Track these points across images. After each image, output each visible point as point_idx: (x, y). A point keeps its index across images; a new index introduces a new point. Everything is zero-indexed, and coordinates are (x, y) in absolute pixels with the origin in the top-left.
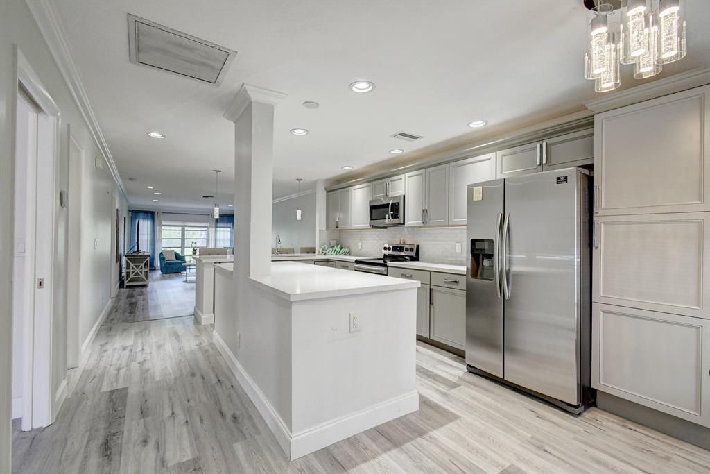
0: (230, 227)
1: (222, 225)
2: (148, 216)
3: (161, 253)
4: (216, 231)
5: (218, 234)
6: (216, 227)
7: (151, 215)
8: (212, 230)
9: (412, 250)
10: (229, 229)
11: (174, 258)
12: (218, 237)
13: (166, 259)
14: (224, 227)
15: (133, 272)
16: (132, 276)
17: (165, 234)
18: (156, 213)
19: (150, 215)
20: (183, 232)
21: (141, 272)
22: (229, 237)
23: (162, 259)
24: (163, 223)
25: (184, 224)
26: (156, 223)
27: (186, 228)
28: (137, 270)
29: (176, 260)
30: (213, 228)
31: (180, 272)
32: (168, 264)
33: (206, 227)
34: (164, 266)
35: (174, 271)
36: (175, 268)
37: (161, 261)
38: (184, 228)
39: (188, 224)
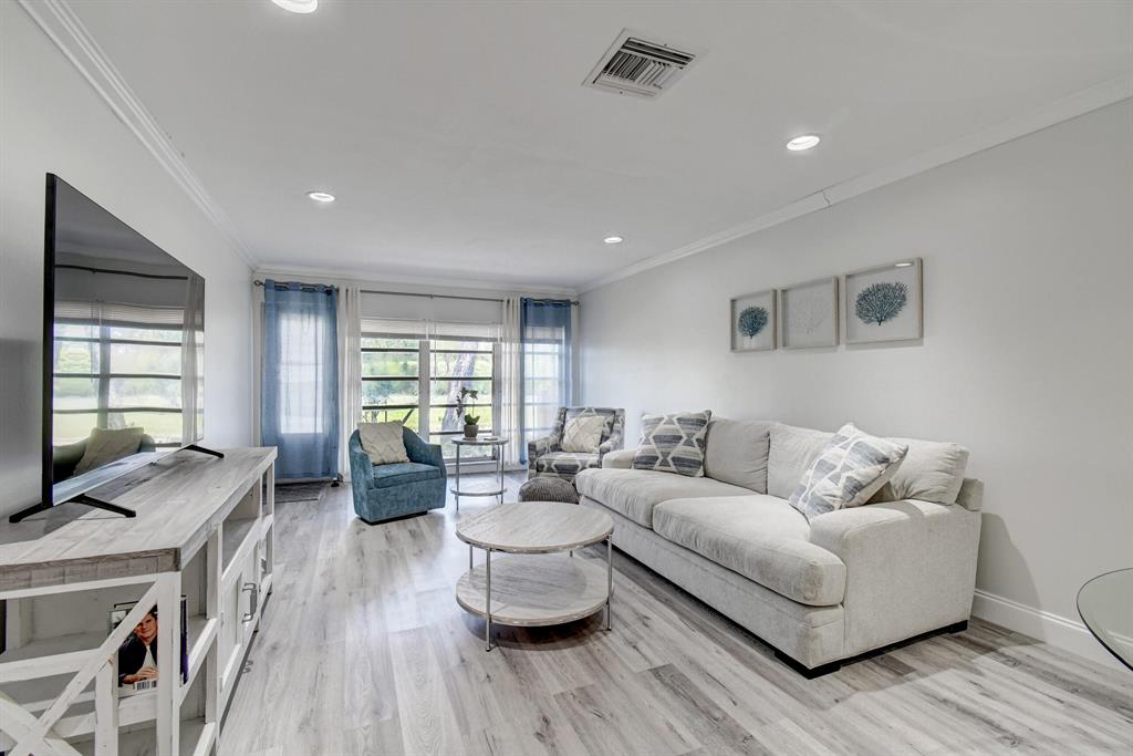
0: (559, 342)
1: (538, 333)
2: (315, 301)
3: (356, 436)
4: (522, 355)
5: (528, 359)
6: (523, 340)
7: (324, 297)
8: (509, 350)
10: (557, 347)
11: (402, 455)
12: (528, 373)
13: (373, 459)
14: (544, 341)
17: (369, 363)
18: (342, 293)
19: (322, 297)
23: (360, 461)
24: (366, 327)
25: (426, 330)
26: (344, 326)
27: (434, 344)
29: (412, 461)
30: (513, 345)
31: (425, 513)
32: (380, 483)
33: (493, 340)
34: (363, 489)
35: (406, 510)
36: (405, 495)
37: (357, 467)
38: (429, 343)
39: (440, 330)
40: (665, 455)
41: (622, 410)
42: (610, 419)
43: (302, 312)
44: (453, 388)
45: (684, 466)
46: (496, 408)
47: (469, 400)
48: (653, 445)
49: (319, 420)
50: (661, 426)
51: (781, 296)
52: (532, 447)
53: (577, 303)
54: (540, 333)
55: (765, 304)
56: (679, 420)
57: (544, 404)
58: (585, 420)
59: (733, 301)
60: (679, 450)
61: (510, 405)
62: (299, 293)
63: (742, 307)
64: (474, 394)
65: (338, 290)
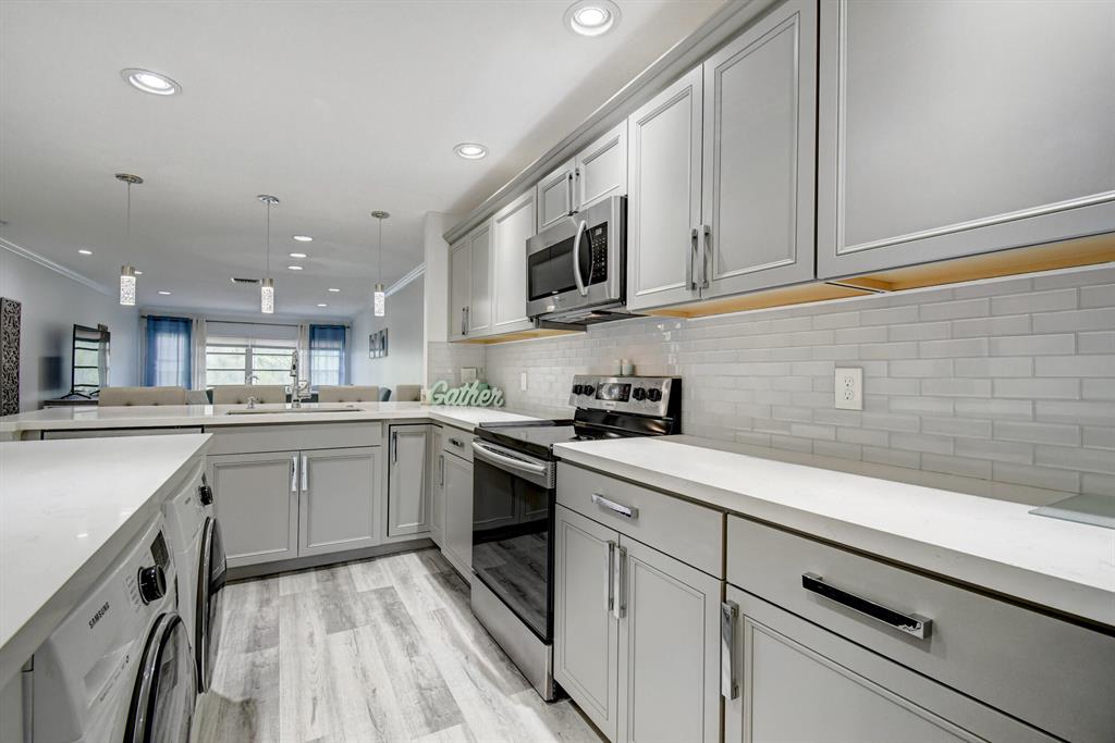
0: (338, 349)
1: (323, 344)
2: (178, 326)
4: (310, 357)
5: (315, 360)
6: (311, 348)
7: (183, 324)
8: (302, 354)
9: (655, 395)
10: (336, 353)
12: (315, 367)
14: (326, 349)
17: (212, 361)
18: (194, 322)
19: (181, 324)
20: (249, 355)
22: (336, 367)
24: (209, 340)
25: (250, 342)
26: (195, 339)
27: (255, 350)
30: (305, 351)
33: (295, 348)
38: (251, 350)
39: (258, 342)
43: (170, 332)
62: (169, 322)
65: (191, 320)
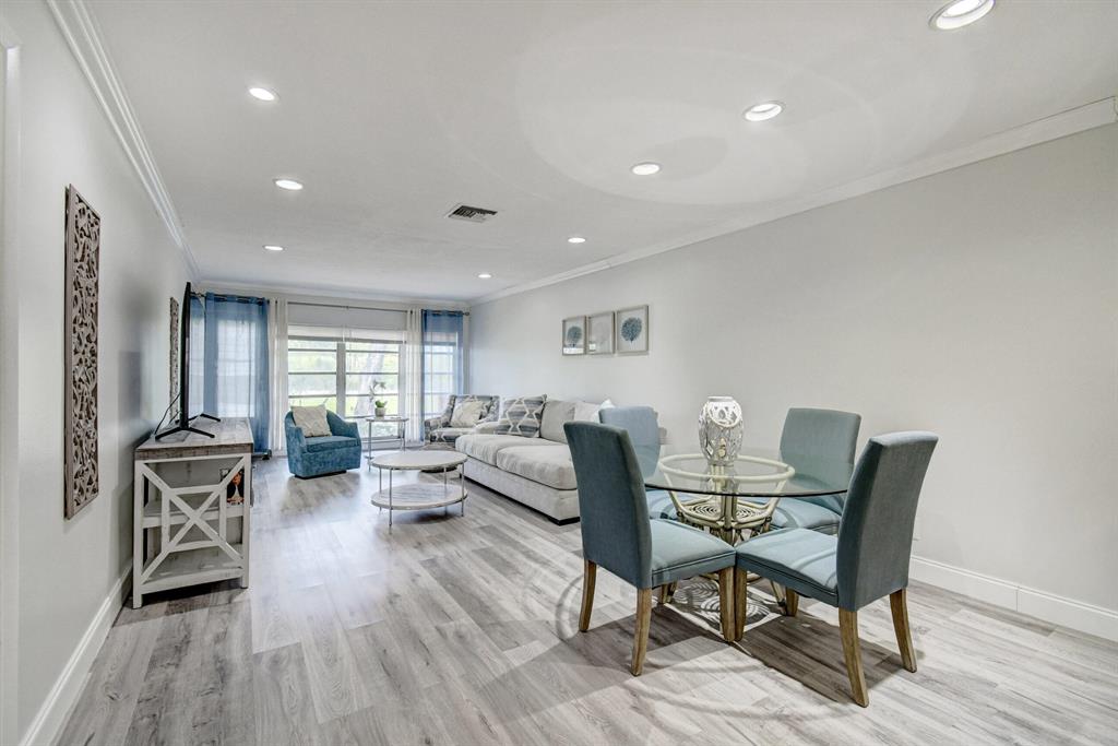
0: (453, 344)
2: (249, 311)
3: (290, 416)
4: (422, 352)
5: (427, 357)
6: (423, 343)
7: (257, 306)
8: (412, 349)
10: (451, 349)
11: (326, 430)
12: (427, 369)
13: (306, 432)
14: (441, 343)
15: (174, 529)
16: (169, 546)
17: (297, 362)
18: (273, 304)
19: (255, 307)
20: (341, 353)
21: (214, 524)
22: (452, 369)
23: (293, 434)
24: (291, 331)
25: (344, 334)
26: (273, 330)
27: (348, 345)
28: (195, 517)
29: (334, 435)
30: (415, 347)
31: (344, 472)
32: (311, 448)
33: (400, 342)
34: (297, 454)
35: (330, 468)
36: (330, 458)
37: (292, 439)
38: (344, 345)
39: (355, 334)
40: (515, 424)
41: (497, 397)
42: (488, 403)
43: (236, 319)
44: (364, 382)
45: (526, 431)
46: (401, 396)
47: (378, 390)
48: (508, 418)
49: (252, 407)
50: (514, 405)
51: (587, 320)
52: (427, 424)
53: (468, 314)
54: (437, 337)
55: (580, 325)
56: (526, 401)
57: (441, 394)
58: (469, 404)
59: (564, 321)
60: (524, 420)
61: (412, 394)
62: (236, 304)
63: (569, 325)
64: (382, 385)
65: (268, 302)
